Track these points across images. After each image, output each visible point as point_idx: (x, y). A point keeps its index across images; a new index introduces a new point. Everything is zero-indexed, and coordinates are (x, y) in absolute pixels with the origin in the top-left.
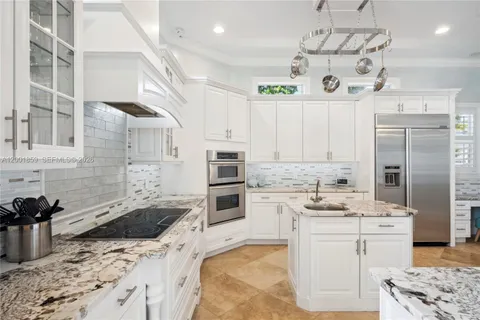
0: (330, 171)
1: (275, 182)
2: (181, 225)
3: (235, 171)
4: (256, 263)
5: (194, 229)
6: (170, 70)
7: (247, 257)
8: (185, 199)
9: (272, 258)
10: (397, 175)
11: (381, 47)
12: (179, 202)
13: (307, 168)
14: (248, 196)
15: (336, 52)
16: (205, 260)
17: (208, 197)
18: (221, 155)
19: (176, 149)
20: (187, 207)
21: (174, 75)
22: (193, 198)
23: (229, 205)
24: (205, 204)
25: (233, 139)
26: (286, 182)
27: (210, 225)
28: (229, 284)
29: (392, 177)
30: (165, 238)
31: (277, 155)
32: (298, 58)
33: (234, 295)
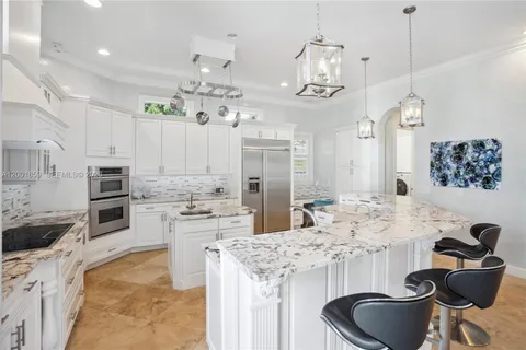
0: (211, 182)
1: (159, 193)
2: (68, 237)
3: (119, 185)
4: (140, 266)
5: (78, 240)
6: (49, 92)
7: (130, 263)
8: (64, 215)
9: (156, 260)
10: (257, 184)
11: (237, 97)
12: (57, 219)
13: (190, 179)
14: (132, 208)
15: (207, 95)
16: (86, 272)
17: (90, 211)
18: (104, 171)
19: (54, 167)
20: (69, 222)
21: (52, 96)
22: (72, 213)
23: (112, 217)
24: (86, 218)
25: (117, 155)
26: (171, 193)
27: (93, 238)
28: (113, 286)
29: (254, 186)
30: (56, 247)
31: (161, 170)
32: (175, 97)
33: (118, 293)
